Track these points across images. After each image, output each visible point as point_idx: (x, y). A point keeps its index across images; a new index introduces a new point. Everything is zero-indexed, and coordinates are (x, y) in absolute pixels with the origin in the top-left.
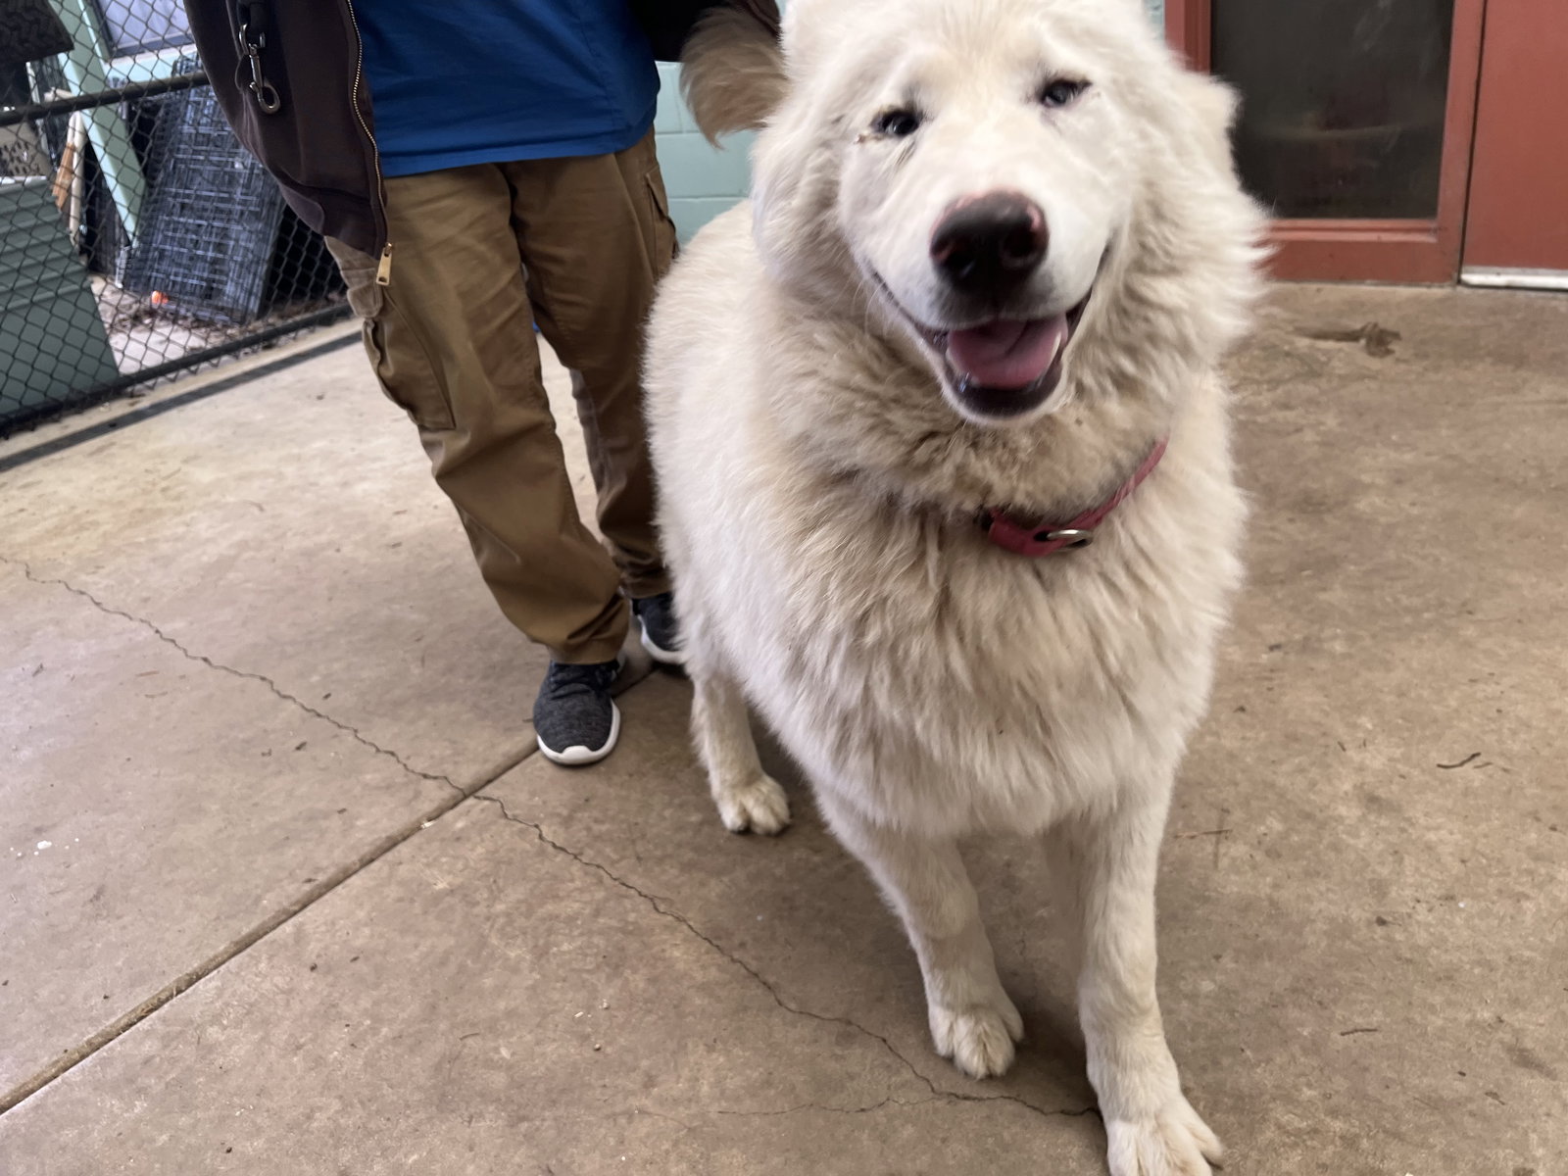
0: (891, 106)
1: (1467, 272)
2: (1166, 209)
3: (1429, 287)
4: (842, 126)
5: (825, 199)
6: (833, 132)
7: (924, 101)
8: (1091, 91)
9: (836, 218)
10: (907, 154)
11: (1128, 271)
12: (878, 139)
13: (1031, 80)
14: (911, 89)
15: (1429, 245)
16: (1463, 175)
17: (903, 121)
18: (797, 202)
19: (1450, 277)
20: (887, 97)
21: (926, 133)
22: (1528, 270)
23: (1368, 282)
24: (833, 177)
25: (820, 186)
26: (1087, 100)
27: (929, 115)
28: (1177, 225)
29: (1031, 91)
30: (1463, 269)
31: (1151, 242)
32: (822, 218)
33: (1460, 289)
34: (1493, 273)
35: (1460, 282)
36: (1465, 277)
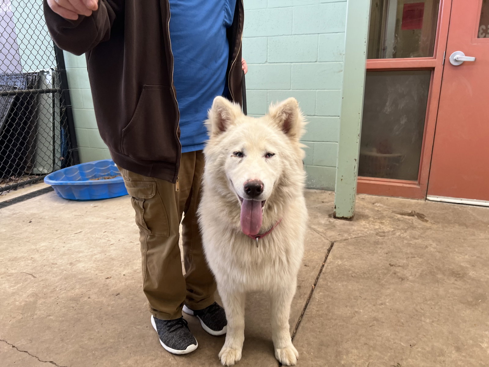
0: (239, 151)
1: (428, 197)
2: (286, 176)
3: (418, 200)
4: (227, 151)
5: (222, 164)
6: (225, 151)
7: (245, 152)
8: (274, 156)
9: (224, 168)
10: (240, 162)
11: (278, 185)
12: (235, 157)
13: (264, 153)
14: (243, 149)
15: (418, 188)
16: (429, 170)
17: (240, 154)
18: (215, 163)
19: (424, 198)
20: (238, 149)
21: (245, 158)
22: (446, 197)
23: (400, 197)
24: (224, 160)
25: (221, 161)
26: (274, 157)
27: (245, 154)
28: (287, 178)
29: (264, 155)
30: (427, 196)
31: (283, 181)
32: (220, 167)
33: (427, 201)
34: (436, 197)
35: (426, 199)
36: (428, 198)
